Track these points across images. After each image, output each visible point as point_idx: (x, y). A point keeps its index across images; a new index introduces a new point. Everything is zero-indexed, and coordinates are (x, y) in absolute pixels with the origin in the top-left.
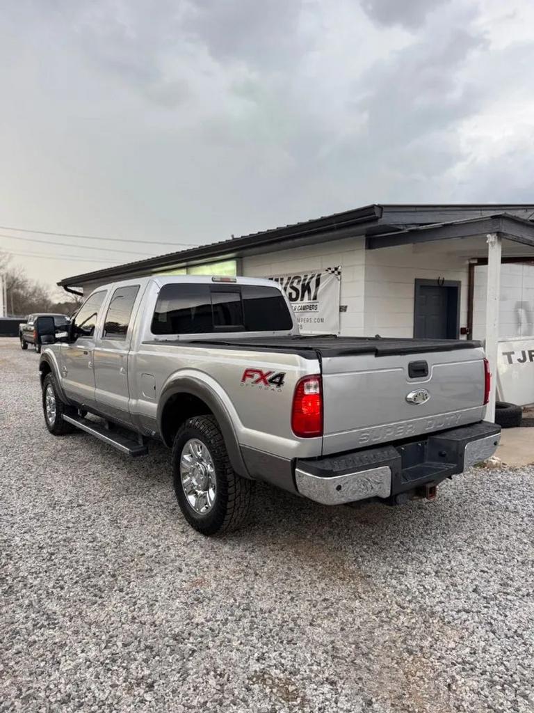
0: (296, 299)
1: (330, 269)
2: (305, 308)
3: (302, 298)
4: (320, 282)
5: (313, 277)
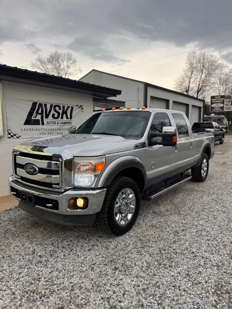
0: (58, 117)
1: (78, 105)
2: (65, 123)
3: (62, 118)
4: (73, 111)
5: (68, 107)
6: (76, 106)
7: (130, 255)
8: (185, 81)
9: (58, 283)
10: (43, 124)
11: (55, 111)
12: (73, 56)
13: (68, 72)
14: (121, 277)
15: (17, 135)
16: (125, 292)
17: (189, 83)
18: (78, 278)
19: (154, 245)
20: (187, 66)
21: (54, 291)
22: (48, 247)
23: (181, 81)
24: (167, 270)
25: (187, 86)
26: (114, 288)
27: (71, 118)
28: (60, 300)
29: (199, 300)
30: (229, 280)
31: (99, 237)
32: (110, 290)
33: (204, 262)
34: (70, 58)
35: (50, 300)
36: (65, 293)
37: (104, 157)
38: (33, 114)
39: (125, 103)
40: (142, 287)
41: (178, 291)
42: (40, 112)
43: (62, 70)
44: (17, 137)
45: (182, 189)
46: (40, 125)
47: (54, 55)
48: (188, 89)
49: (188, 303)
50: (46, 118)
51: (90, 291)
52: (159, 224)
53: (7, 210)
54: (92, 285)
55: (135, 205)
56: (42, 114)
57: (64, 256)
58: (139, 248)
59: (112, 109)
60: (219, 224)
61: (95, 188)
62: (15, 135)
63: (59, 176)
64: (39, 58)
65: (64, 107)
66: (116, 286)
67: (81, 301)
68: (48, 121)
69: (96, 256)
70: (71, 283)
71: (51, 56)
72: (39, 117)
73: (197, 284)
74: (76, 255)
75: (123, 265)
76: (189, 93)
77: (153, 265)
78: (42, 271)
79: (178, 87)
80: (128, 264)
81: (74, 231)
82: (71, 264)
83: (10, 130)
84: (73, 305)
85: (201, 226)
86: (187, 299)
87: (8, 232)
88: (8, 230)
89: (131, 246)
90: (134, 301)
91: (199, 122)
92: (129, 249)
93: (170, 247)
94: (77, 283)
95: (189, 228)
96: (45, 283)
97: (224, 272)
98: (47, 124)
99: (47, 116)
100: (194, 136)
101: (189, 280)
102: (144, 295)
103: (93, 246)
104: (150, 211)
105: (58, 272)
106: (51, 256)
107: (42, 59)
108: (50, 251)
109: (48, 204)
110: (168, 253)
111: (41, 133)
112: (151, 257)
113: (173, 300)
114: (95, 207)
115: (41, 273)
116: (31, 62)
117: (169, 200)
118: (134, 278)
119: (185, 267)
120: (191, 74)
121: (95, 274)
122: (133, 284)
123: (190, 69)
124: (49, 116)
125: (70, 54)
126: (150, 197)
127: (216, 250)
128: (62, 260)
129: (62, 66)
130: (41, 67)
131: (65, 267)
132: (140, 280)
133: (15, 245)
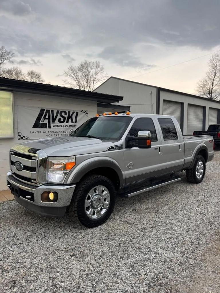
0: (64, 122)
1: (83, 111)
2: (70, 126)
3: (67, 122)
4: (78, 116)
5: (73, 113)
6: (81, 111)
7: (91, 245)
8: (208, 83)
9: (22, 262)
10: (50, 127)
11: (61, 116)
12: (101, 64)
13: (96, 79)
14: (74, 262)
15: (26, 137)
16: (70, 275)
17: (212, 86)
18: (39, 260)
19: (117, 238)
20: (210, 69)
21: (15, 268)
22: (27, 233)
23: (204, 84)
24: (116, 260)
25: (210, 89)
26: (63, 270)
27: (76, 122)
28: (16, 275)
29: (129, 288)
30: (168, 275)
31: (74, 228)
32: (59, 272)
33: (154, 257)
34: (98, 66)
35: (8, 274)
36: (23, 270)
37: (75, 157)
38: (41, 119)
39: (130, 108)
40: (87, 273)
41: (115, 279)
42: (47, 117)
43: (90, 77)
44: (26, 139)
45: (173, 190)
46: (47, 128)
47: (83, 64)
48: (211, 91)
49: (119, 290)
50: (52, 122)
51: (43, 271)
52: (132, 220)
53: (10, 200)
54: (47, 266)
55: (109, 201)
56: (49, 119)
57: (37, 241)
58: (103, 240)
59: (115, 114)
60: (189, 225)
61: (64, 184)
62: (24, 137)
63: (35, 173)
64: (71, 66)
65: (69, 112)
66: (66, 269)
67: (32, 278)
68: (55, 125)
69: (63, 243)
70: (31, 263)
71: (82, 65)
72: (46, 121)
73: (136, 275)
74: (46, 241)
75: (81, 253)
76: (212, 95)
77: (106, 255)
78: (13, 252)
79: (200, 89)
80: (86, 252)
81: (56, 221)
82: (38, 248)
83: (20, 132)
84: (24, 280)
85: (171, 225)
86: (120, 287)
87: (3, 219)
88: (3, 217)
89: (97, 238)
90: (74, 282)
91: (217, 123)
92: (94, 240)
93: (131, 241)
94: (36, 264)
95: (159, 226)
96: (11, 261)
97: (168, 268)
98: (54, 127)
99: (54, 121)
100: (185, 139)
101: (131, 271)
102: (85, 279)
103: (65, 234)
104: (131, 208)
105: (25, 253)
106: (27, 240)
107: (73, 68)
108: (27, 236)
109: (27, 196)
110: (126, 246)
111: (48, 135)
112: (109, 248)
113: (107, 286)
114: (65, 200)
115: (12, 253)
116: (64, 71)
117: (154, 199)
118: (84, 264)
119: (134, 259)
120: (214, 76)
121: (54, 257)
122: (80, 269)
123: (213, 72)
124: (55, 120)
125: (98, 62)
126: (127, 195)
127: (173, 247)
128: (33, 244)
129: (91, 74)
130: (73, 75)
131: (33, 250)
132: (88, 266)
133: (3, 229)
